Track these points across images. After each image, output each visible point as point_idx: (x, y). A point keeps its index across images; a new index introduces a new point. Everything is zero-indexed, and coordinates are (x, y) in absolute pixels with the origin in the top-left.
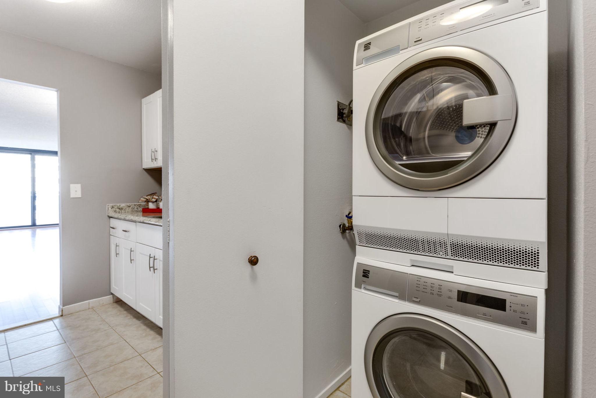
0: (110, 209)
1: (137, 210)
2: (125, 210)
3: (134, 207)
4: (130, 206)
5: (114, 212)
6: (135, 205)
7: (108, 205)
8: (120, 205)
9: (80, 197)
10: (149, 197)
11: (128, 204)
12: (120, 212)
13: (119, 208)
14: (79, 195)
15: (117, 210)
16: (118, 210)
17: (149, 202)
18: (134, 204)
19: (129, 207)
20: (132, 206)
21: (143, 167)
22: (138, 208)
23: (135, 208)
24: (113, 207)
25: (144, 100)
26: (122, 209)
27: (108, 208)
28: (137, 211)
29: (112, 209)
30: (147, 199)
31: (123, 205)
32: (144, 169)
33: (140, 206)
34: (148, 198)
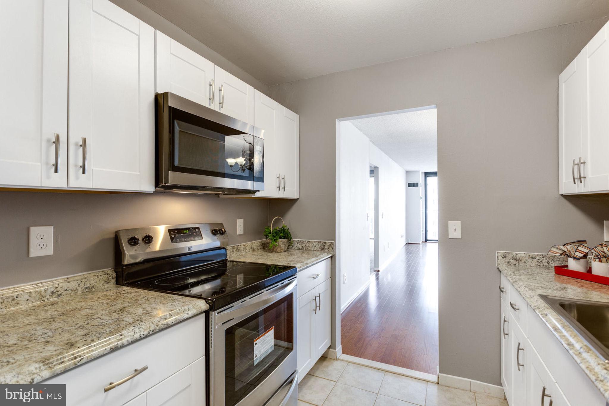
0: (500, 258)
1: (547, 264)
2: (524, 262)
3: (541, 259)
4: (534, 256)
5: (507, 263)
6: (544, 257)
7: (498, 253)
8: (516, 254)
9: (461, 238)
10: (569, 247)
11: (531, 254)
12: (517, 264)
13: (515, 258)
14: (458, 235)
15: (511, 260)
16: (513, 261)
17: (569, 257)
18: (542, 255)
19: (533, 258)
20: (538, 258)
21: (561, 193)
22: (550, 261)
23: (544, 261)
24: (504, 256)
25: (563, 76)
26: (521, 261)
27: (498, 258)
28: (547, 268)
29: (503, 258)
30: (565, 252)
31: (521, 254)
32: (562, 195)
33: (553, 259)
34: (566, 250)
